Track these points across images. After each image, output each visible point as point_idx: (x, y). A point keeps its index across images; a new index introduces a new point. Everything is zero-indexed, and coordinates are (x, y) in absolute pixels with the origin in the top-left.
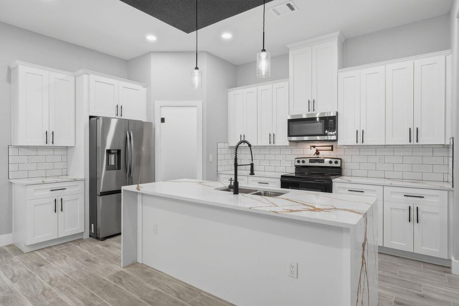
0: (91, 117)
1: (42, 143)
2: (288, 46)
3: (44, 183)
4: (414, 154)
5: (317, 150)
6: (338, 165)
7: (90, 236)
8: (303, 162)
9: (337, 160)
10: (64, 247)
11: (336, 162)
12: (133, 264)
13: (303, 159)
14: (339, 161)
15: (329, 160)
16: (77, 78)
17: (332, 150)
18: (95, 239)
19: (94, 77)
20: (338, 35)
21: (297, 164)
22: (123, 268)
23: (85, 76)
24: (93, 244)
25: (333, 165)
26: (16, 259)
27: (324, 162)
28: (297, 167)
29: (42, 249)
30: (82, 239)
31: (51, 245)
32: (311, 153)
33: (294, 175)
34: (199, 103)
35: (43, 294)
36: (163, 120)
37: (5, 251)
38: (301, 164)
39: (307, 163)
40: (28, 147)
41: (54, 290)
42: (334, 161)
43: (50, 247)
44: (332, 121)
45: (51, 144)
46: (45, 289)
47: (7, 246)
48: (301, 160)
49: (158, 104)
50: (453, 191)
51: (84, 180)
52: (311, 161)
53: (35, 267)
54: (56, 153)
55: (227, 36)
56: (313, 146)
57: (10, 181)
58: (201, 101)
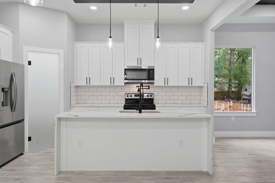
4: (188, 91)
9: (151, 94)
11: (151, 96)
13: (130, 95)
15: (147, 94)
17: (149, 89)
21: (127, 98)
25: (149, 97)
27: (144, 96)
28: (126, 99)
36: (30, 63)
38: (129, 97)
39: (133, 97)
42: (149, 95)
44: (152, 71)
48: (129, 95)
50: (208, 107)
52: (136, 96)
56: (137, 86)
58: (63, 50)
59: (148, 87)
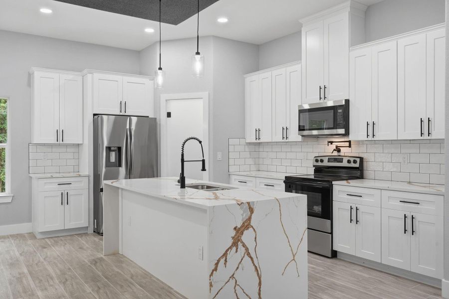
0: (95, 115)
1: (53, 140)
2: (301, 21)
3: (52, 177)
5: (337, 147)
6: (357, 165)
7: (94, 232)
8: (322, 161)
9: (356, 159)
10: (69, 238)
11: (355, 162)
12: (114, 254)
13: (321, 158)
14: (358, 160)
15: (347, 158)
16: (84, 77)
17: (350, 146)
18: (97, 234)
19: (97, 75)
20: (349, 5)
21: (316, 164)
22: (105, 256)
23: (89, 76)
24: (93, 237)
25: (352, 165)
26: (30, 242)
27: (342, 162)
28: (315, 167)
29: (51, 238)
30: (87, 233)
31: (59, 235)
32: (329, 150)
33: (312, 177)
34: (205, 94)
35: (37, 264)
36: (169, 115)
37: (24, 236)
38: (320, 164)
39: (326, 163)
40: (44, 145)
41: (45, 263)
42: (352, 160)
43: (58, 237)
45: (61, 142)
46: (39, 262)
47: (27, 233)
48: (319, 159)
49: (163, 97)
51: (89, 176)
52: (329, 160)
53: (40, 248)
54: (68, 150)
55: (223, 20)
56: (330, 142)
57: (31, 175)
58: (207, 92)
59: (347, 144)
